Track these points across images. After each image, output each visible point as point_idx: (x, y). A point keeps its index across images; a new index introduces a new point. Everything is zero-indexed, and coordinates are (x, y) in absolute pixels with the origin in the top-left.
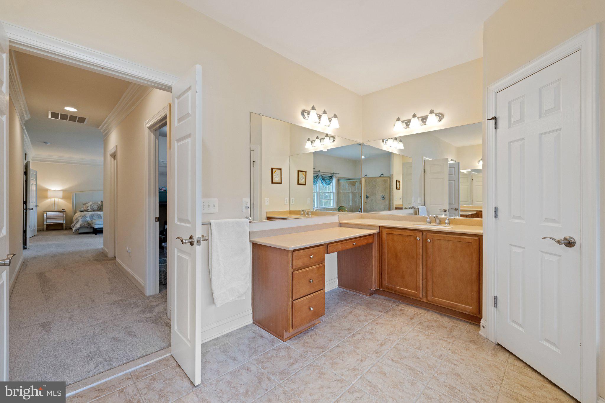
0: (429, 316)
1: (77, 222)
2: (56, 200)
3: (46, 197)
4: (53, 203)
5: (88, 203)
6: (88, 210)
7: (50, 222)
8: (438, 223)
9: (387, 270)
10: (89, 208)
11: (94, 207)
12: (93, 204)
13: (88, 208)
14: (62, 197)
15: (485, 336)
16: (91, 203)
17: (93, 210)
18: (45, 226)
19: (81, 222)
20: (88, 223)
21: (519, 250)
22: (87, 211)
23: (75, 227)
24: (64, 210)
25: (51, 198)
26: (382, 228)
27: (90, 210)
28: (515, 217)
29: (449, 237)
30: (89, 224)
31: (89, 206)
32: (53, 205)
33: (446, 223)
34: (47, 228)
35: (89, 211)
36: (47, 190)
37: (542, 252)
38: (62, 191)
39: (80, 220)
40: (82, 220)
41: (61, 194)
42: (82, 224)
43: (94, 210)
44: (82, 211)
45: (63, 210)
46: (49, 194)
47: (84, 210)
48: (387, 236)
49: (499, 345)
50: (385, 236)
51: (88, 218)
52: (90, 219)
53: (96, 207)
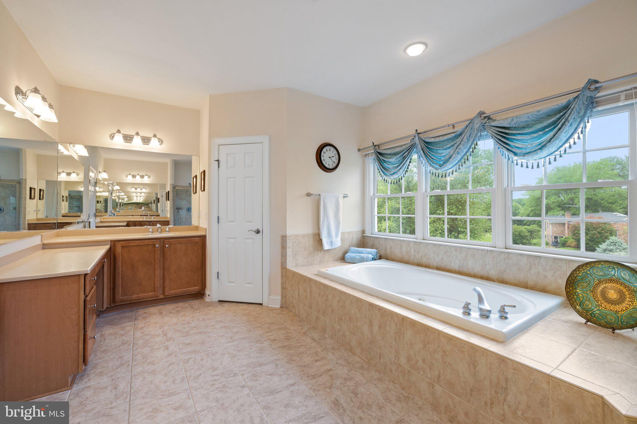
0: (169, 307)
8: (160, 232)
9: (121, 283)
15: (211, 301)
21: (233, 240)
26: (114, 243)
28: (230, 221)
29: (182, 240)
33: (166, 231)
37: (245, 238)
48: (121, 250)
49: (220, 301)
50: (119, 250)
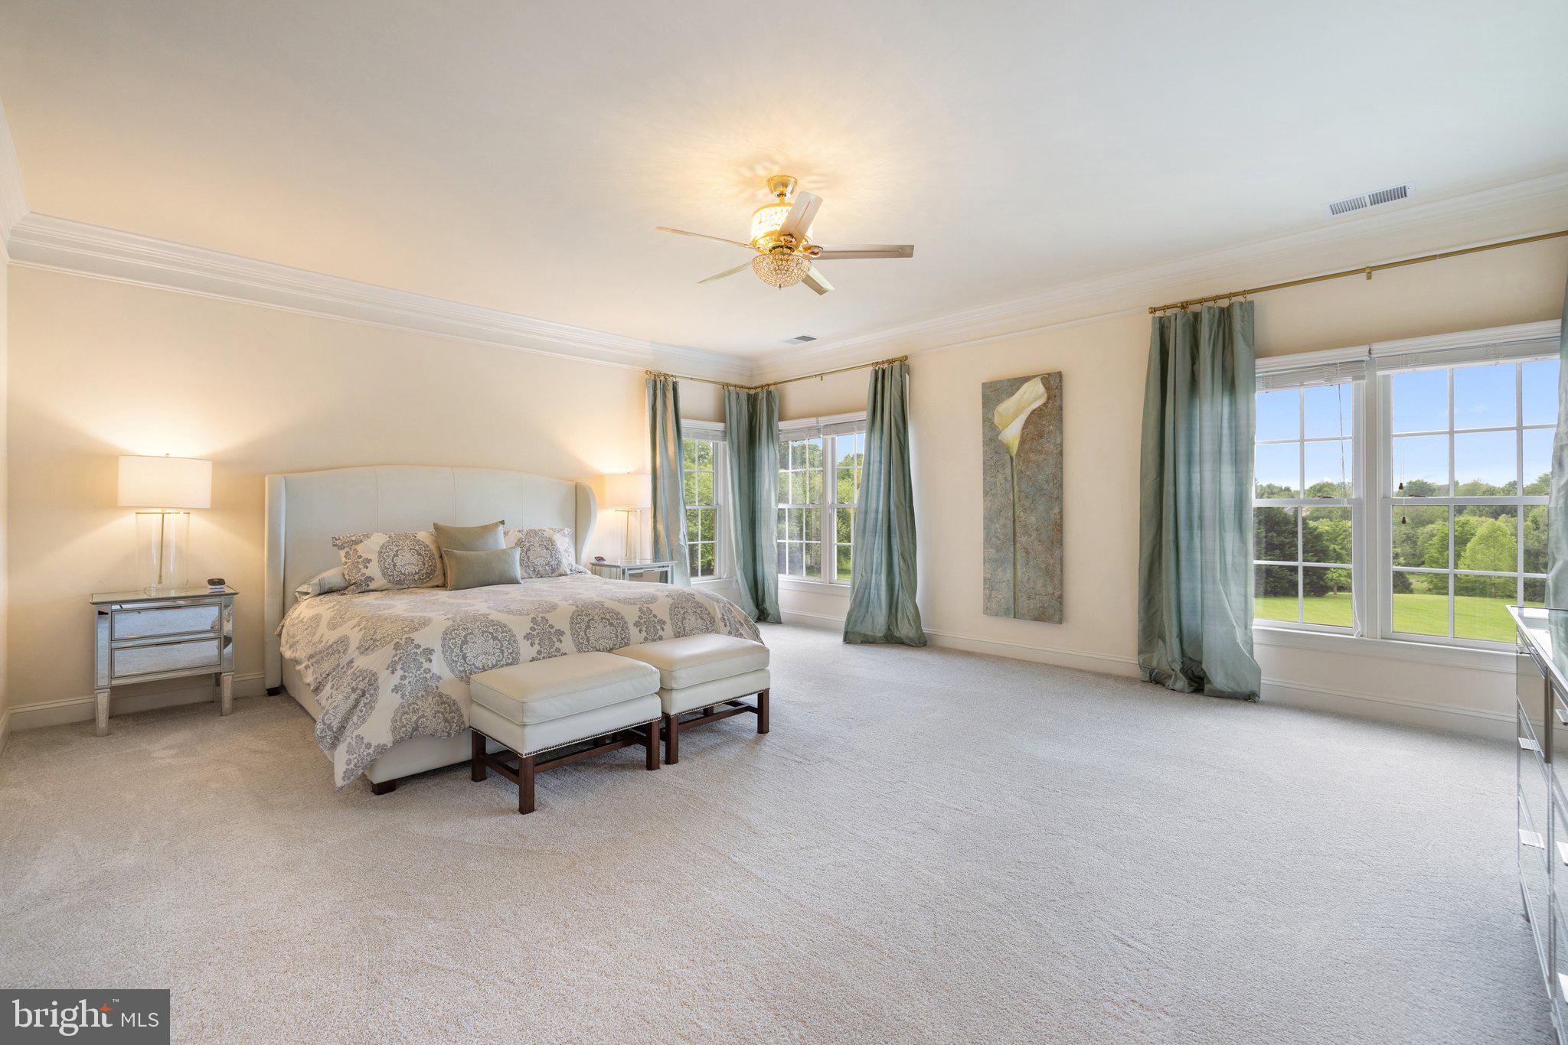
1: (365, 693)
2: (175, 521)
3: (110, 504)
4: (155, 538)
5: (367, 536)
6: (370, 579)
7: (135, 665)
10: (374, 570)
11: (399, 561)
12: (393, 541)
13: (368, 572)
14: (208, 505)
16: (378, 540)
17: (399, 582)
18: (103, 699)
19: (397, 699)
20: (444, 701)
22: (363, 587)
23: (349, 738)
24: (221, 582)
25: (139, 509)
27: (379, 581)
30: (447, 705)
31: (374, 557)
32: (155, 552)
34: (113, 702)
35: (372, 586)
36: (110, 459)
38: (209, 464)
39: (387, 681)
40: (395, 679)
41: (200, 486)
42: (403, 710)
43: (399, 584)
44: (330, 591)
45: (212, 582)
46: (130, 482)
47: (343, 584)
51: (434, 657)
52: (451, 664)
53: (408, 563)
